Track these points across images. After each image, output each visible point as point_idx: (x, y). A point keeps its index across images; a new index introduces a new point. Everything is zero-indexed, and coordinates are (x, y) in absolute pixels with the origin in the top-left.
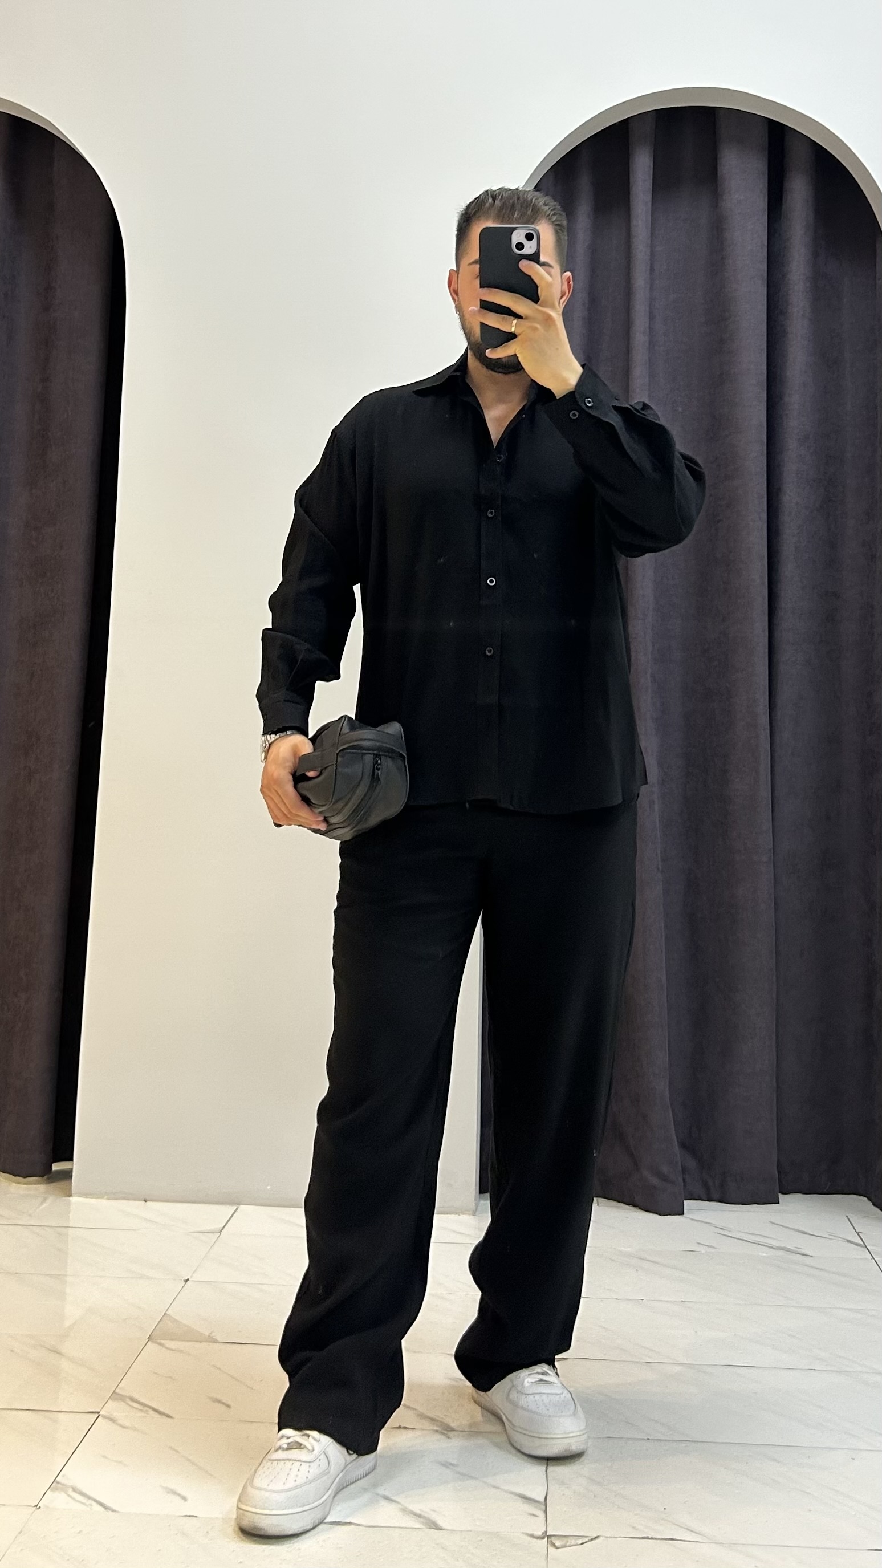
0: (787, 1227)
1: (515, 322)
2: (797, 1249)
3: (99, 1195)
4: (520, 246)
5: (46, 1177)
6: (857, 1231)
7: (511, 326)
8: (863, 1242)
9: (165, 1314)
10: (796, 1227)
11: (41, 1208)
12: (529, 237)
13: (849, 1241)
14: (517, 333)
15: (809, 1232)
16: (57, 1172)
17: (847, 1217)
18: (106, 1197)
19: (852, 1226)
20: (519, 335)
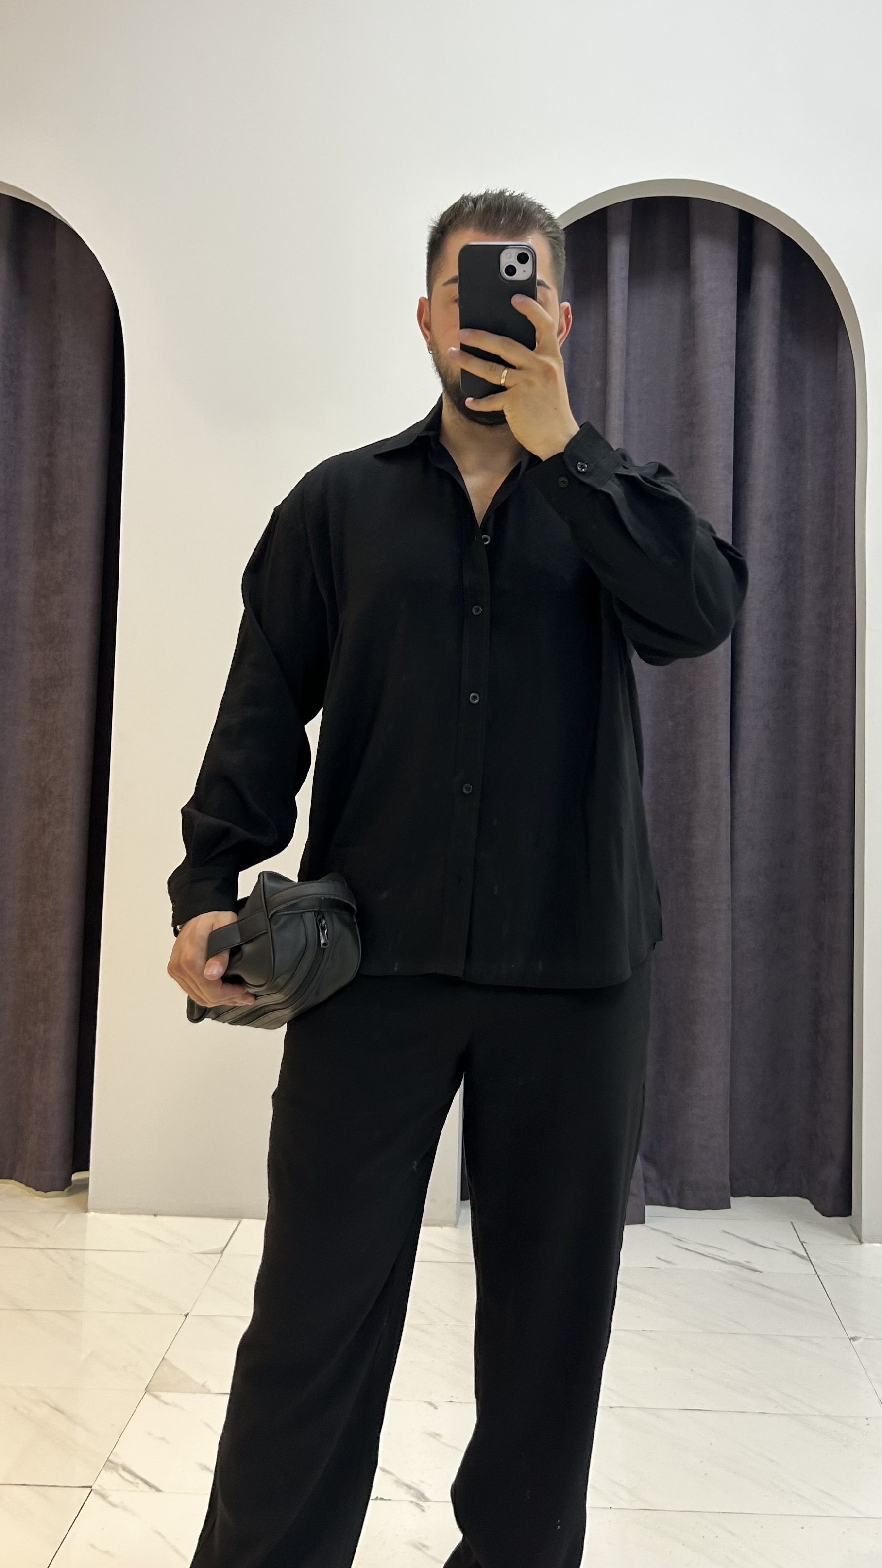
0: (738, 1237)
1: (506, 371)
2: (746, 1264)
3: (114, 1211)
4: (511, 270)
5: (66, 1190)
6: (801, 1240)
7: (502, 377)
8: (807, 1254)
9: (163, 1358)
10: (744, 1237)
11: (58, 1227)
12: (523, 259)
13: (794, 1253)
14: (507, 385)
15: (760, 1243)
16: (77, 1180)
17: (792, 1223)
18: (119, 1212)
19: (796, 1232)
20: (510, 388)
